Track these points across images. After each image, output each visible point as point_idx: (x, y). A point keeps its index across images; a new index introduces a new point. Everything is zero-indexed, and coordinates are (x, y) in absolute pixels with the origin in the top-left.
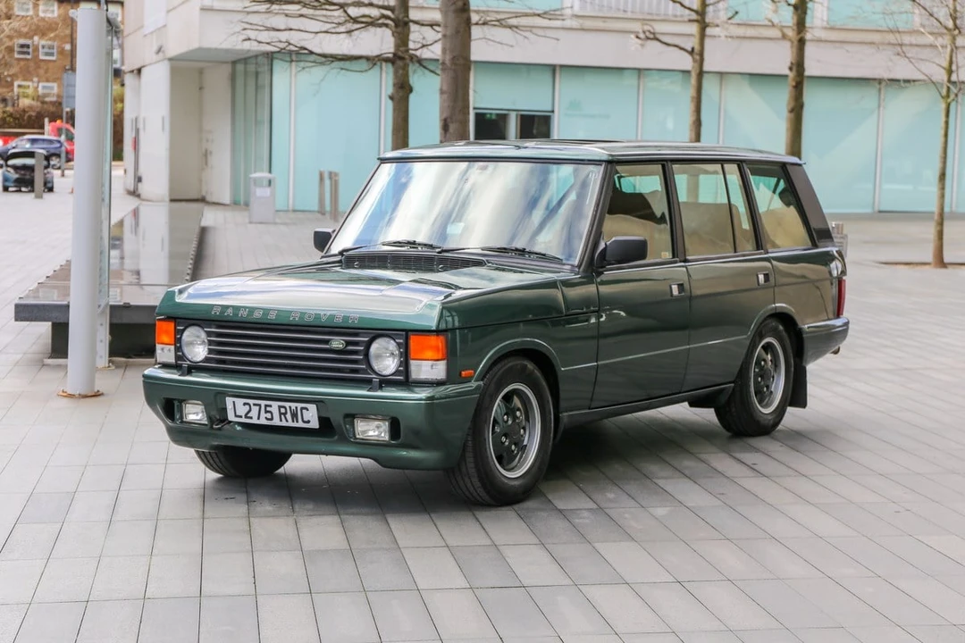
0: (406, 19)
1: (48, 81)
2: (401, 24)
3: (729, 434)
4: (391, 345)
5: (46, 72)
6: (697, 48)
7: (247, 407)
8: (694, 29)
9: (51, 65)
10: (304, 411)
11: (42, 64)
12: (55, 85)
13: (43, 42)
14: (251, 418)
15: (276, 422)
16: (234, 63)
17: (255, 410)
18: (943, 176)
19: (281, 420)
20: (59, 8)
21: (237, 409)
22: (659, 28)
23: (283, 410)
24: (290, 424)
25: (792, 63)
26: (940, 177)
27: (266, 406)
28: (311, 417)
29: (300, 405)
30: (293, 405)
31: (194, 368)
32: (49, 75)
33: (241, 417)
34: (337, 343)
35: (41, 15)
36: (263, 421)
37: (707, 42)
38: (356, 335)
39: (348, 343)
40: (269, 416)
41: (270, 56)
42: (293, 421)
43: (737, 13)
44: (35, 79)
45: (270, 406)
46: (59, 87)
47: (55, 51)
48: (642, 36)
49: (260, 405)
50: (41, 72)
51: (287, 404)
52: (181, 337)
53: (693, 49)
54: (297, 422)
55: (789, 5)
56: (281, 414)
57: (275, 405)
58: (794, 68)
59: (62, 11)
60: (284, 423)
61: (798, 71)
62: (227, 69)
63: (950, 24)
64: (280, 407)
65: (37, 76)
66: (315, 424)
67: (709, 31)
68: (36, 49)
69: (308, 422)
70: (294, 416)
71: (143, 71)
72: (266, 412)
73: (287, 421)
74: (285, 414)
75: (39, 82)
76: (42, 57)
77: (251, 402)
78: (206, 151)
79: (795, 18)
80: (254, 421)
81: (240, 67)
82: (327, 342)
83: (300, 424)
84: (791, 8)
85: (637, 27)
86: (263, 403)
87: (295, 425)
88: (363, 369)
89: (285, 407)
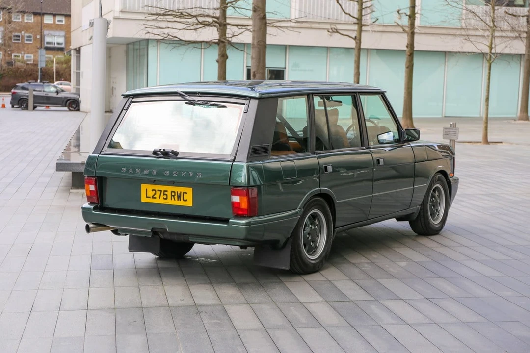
0: (225, 23)
1: (28, 53)
2: (223, 25)
5: (28, 49)
6: (358, 37)
8: (356, 27)
9: (30, 46)
11: (25, 45)
12: (32, 56)
13: (27, 35)
16: (128, 44)
18: (487, 99)
20: (34, 18)
22: (339, 27)
25: (408, 44)
26: (486, 99)
32: (30, 50)
35: (26, 21)
37: (363, 34)
41: (148, 40)
43: (378, 19)
44: (22, 53)
46: (34, 56)
47: (32, 38)
48: (331, 31)
50: (25, 49)
53: (356, 37)
55: (407, 15)
58: (409, 47)
59: (36, 18)
61: (411, 47)
62: (124, 47)
63: (491, 25)
65: (24, 51)
67: (364, 28)
68: (23, 37)
71: (82, 48)
75: (24, 54)
76: (26, 42)
78: (113, 87)
79: (410, 21)
81: (131, 47)
84: (408, 17)
85: (328, 27)
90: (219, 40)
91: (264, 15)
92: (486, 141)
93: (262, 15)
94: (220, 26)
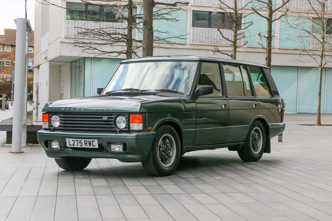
0: (131, 39)
1: (7, 74)
2: (129, 40)
3: (243, 161)
4: (124, 118)
5: (7, 71)
6: (233, 54)
7: (74, 141)
8: (232, 49)
9: (8, 68)
10: (93, 142)
11: (5, 68)
12: (10, 75)
13: (6, 60)
14: (75, 145)
15: (84, 146)
16: (72, 62)
17: (76, 142)
18: (320, 94)
19: (85, 146)
20: (11, 49)
21: (70, 142)
22: (220, 49)
23: (86, 142)
24: (88, 147)
25: (266, 58)
26: (319, 94)
27: (80, 141)
28: (96, 144)
29: (92, 140)
30: (89, 140)
31: (55, 129)
32: (8, 71)
33: (71, 145)
34: (105, 118)
35: (5, 51)
36: (79, 146)
37: (237, 53)
38: (111, 115)
39: (109, 118)
40: (81, 144)
41: (84, 58)
43: (247, 42)
44: (3, 73)
45: (82, 141)
46: (11, 76)
47: (10, 63)
48: (214, 51)
49: (78, 141)
50: (5, 70)
51: (87, 140)
52: (51, 119)
53: (232, 55)
54: (91, 146)
55: (265, 37)
56: (85, 143)
57: (83, 140)
58: (267, 59)
59: (12, 49)
60: (86, 147)
61: (269, 60)
62: (69, 65)
63: (322, 41)
64: (85, 141)
65: (4, 72)
66: (97, 147)
67: (238, 49)
68: (3, 63)
69: (95, 146)
70: (90, 144)
71: (40, 66)
72: (80, 143)
73: (87, 146)
75: (4, 74)
76: (5, 66)
77: (75, 139)
78: (62, 93)
79: (268, 42)
80: (76, 146)
81: (74, 64)
82: (101, 118)
83: (92, 147)
84: (266, 38)
85: (213, 48)
86: (79, 140)
87: (90, 147)
88: (114, 127)
90: (127, 51)
91: (151, 27)
92: (319, 123)
93: (149, 27)
94: (127, 41)
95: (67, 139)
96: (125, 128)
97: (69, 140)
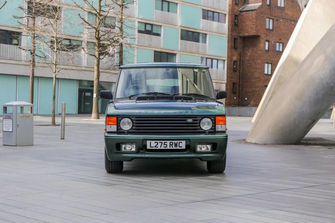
4: (209, 120)
7: (156, 144)
10: (180, 143)
14: (158, 147)
15: (168, 148)
17: (160, 144)
19: (170, 147)
21: (152, 144)
23: (171, 144)
24: (174, 148)
27: (165, 143)
28: (183, 145)
29: (178, 141)
30: (176, 142)
33: (153, 147)
34: (190, 120)
36: (163, 148)
38: (196, 117)
39: (194, 120)
40: (165, 146)
42: (175, 147)
45: (167, 142)
49: (162, 143)
51: (173, 142)
52: (120, 122)
54: (177, 147)
56: (170, 145)
57: (168, 142)
60: (171, 148)
64: (170, 143)
66: (184, 147)
69: (181, 147)
70: (176, 145)
72: (164, 144)
73: (172, 147)
74: (172, 145)
77: (158, 142)
80: (159, 148)
82: (186, 120)
83: (178, 148)
86: (163, 142)
87: (176, 148)
88: (199, 128)
89: (172, 143)
92: (54, 124)
95: (147, 141)
96: (211, 129)
97: (150, 142)
